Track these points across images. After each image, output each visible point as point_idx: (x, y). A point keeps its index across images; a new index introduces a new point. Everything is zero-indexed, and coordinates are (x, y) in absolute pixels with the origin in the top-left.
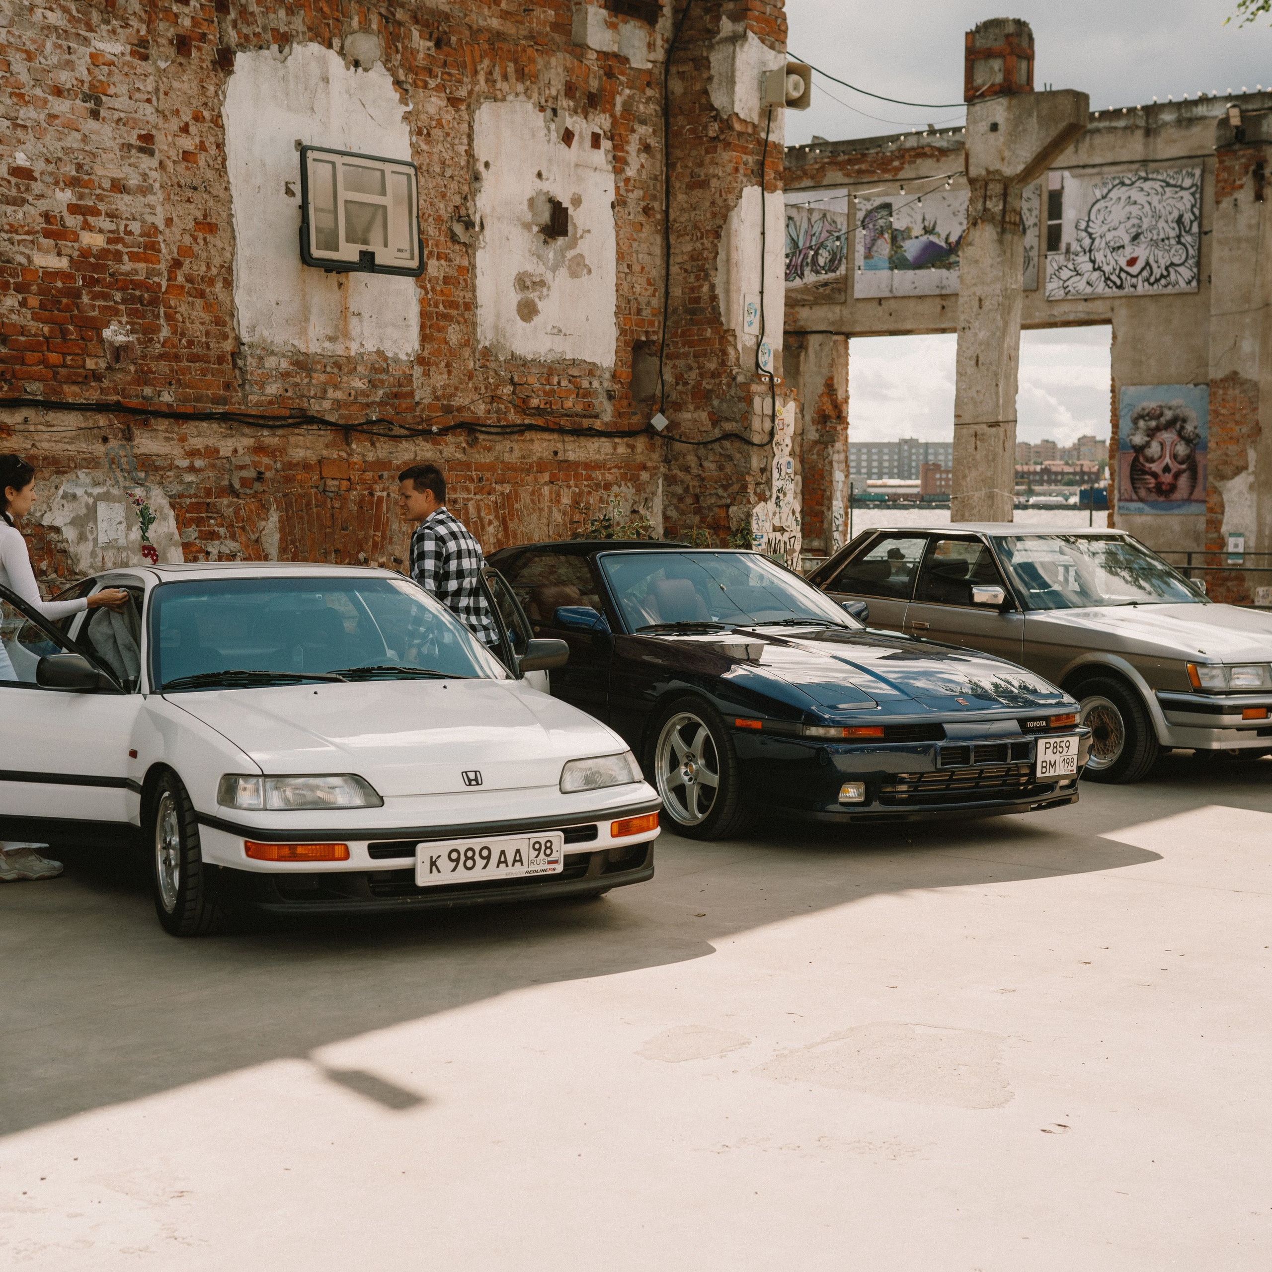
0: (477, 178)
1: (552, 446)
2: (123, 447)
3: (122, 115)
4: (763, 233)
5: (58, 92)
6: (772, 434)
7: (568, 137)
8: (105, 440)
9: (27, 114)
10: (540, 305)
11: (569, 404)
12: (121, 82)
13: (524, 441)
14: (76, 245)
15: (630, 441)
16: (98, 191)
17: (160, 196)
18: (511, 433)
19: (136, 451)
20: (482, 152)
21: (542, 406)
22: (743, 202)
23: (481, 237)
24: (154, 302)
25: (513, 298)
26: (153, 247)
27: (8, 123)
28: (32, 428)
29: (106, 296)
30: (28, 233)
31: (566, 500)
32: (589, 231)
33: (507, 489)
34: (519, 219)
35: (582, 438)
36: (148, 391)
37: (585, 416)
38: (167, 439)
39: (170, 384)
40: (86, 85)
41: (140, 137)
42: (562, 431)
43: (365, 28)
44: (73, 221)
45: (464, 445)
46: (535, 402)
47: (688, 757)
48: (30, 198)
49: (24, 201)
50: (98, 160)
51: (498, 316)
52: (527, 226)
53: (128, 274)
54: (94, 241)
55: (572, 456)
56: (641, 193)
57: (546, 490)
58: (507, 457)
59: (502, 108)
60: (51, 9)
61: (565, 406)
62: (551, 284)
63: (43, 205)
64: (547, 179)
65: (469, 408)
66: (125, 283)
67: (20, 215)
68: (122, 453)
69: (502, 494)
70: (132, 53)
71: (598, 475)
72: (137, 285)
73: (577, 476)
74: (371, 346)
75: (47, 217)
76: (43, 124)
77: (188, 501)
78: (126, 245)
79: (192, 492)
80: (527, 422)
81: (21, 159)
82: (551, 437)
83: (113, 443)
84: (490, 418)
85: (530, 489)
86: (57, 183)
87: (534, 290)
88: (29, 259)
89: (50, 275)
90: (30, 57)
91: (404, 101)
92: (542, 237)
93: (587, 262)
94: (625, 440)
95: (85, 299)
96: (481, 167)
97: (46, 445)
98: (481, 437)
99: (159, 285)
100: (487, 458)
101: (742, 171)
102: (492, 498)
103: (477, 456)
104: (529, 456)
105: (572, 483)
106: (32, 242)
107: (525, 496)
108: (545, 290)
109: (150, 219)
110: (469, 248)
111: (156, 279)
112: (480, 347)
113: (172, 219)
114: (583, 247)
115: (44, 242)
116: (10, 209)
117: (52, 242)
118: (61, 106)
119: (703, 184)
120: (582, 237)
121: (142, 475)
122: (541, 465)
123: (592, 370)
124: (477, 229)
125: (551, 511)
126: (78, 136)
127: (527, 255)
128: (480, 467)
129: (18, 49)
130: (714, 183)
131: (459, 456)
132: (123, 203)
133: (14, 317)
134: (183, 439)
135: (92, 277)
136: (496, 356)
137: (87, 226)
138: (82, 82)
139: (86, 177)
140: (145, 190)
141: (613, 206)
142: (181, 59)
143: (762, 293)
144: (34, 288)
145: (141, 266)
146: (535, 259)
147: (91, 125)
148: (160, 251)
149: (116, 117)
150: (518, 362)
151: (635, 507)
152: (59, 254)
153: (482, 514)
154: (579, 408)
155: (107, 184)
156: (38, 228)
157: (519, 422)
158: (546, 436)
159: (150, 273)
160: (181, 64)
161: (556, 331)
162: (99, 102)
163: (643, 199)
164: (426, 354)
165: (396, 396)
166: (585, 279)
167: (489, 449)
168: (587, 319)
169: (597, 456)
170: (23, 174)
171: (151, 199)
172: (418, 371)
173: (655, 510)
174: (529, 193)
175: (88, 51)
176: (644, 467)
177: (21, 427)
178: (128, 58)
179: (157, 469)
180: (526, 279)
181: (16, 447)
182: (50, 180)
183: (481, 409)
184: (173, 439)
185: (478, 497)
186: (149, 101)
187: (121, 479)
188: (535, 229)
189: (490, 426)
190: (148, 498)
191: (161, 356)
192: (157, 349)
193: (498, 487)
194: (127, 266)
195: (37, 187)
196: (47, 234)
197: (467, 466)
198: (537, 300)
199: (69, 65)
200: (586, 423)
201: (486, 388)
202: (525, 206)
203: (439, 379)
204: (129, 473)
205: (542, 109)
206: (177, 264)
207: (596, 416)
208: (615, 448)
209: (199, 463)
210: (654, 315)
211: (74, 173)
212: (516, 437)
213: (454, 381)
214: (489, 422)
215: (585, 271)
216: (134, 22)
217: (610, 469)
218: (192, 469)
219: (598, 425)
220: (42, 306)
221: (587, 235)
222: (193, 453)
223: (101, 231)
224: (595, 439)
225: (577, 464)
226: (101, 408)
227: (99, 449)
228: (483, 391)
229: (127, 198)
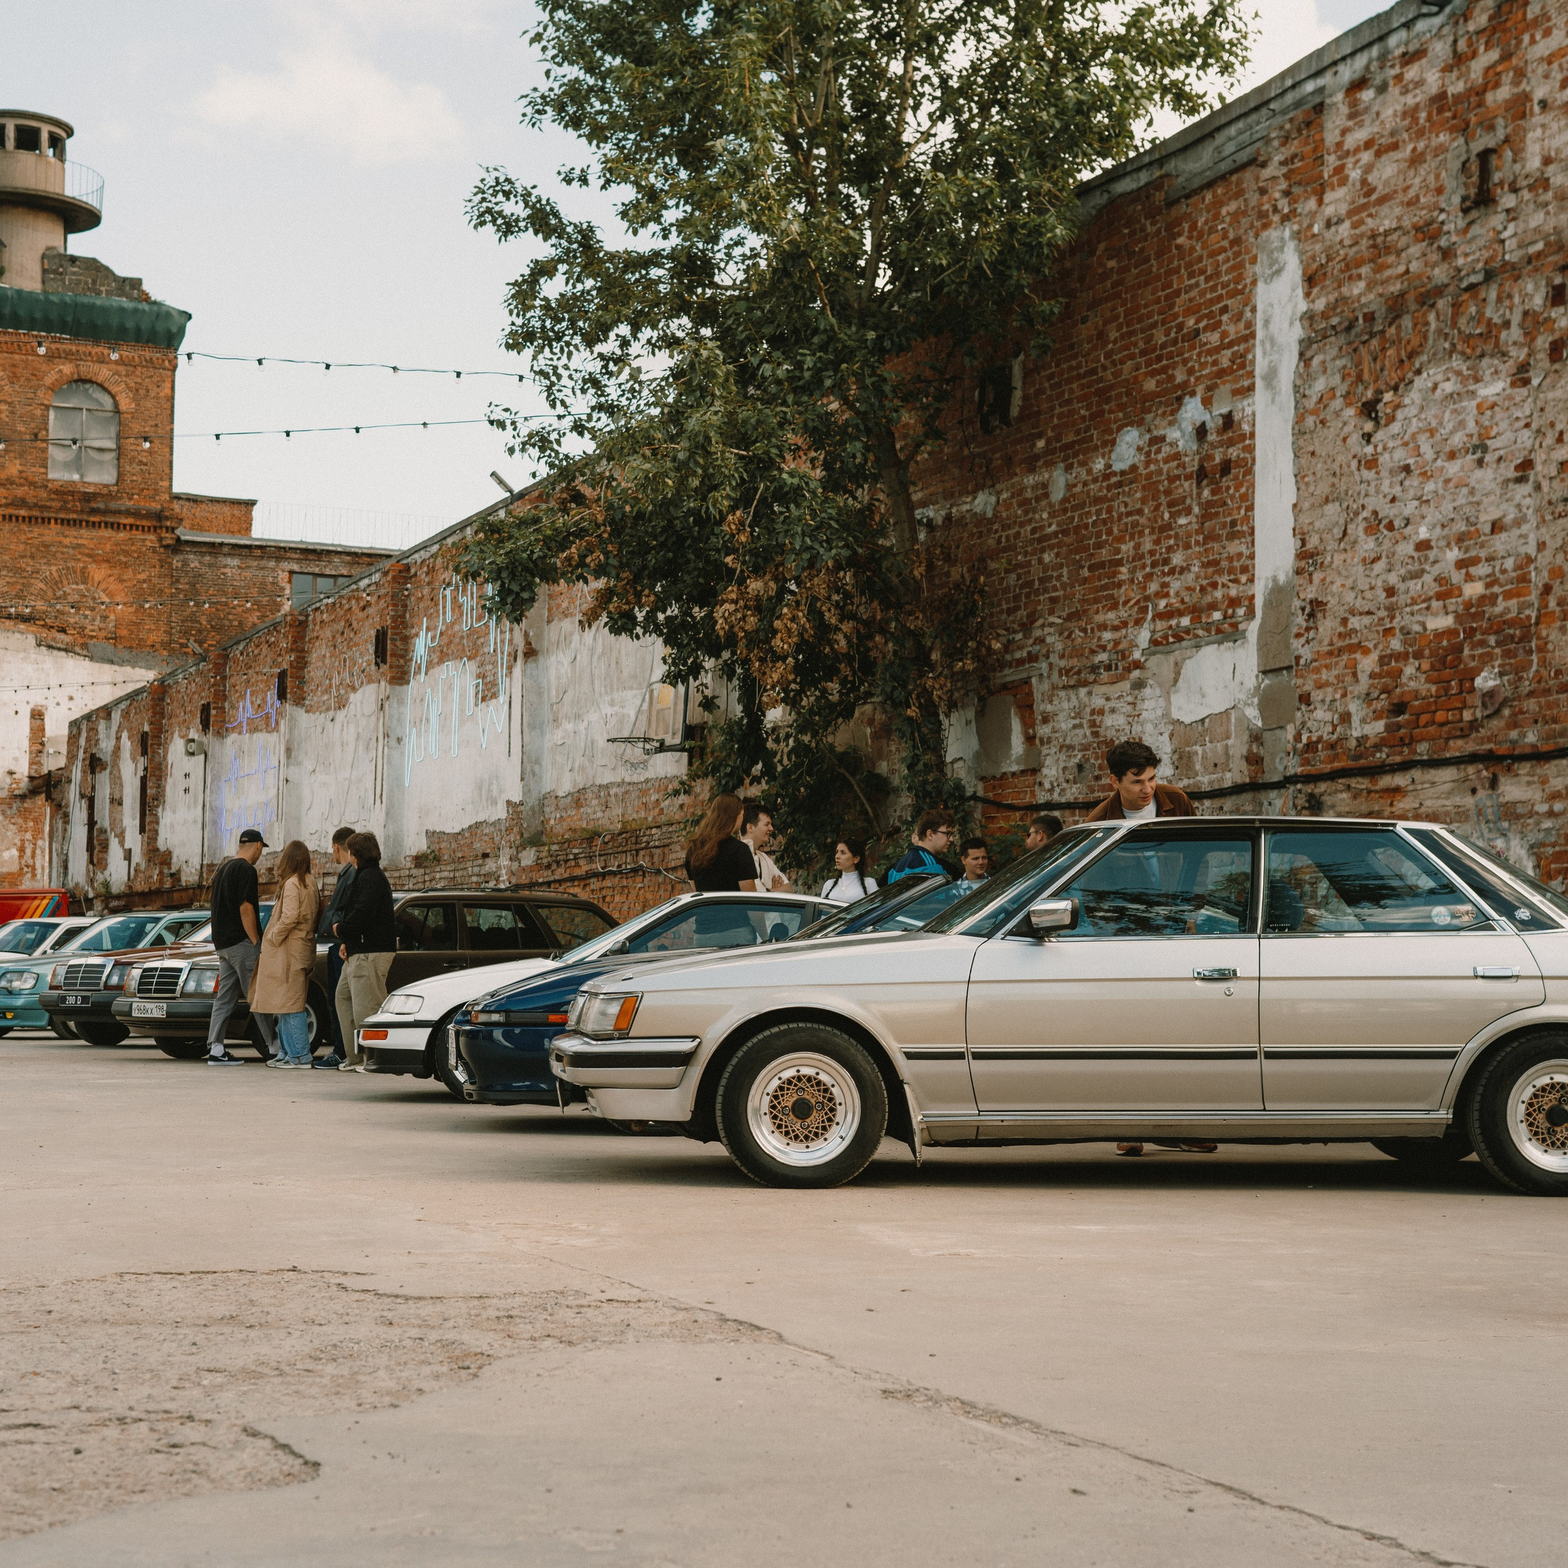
2: (1490, 796)
3: (1502, 452)
5: (1452, 456)
8: (1474, 791)
9: (1430, 486)
12: (1502, 420)
14: (1460, 600)
16: (1483, 538)
17: (1533, 520)
19: (1501, 799)
24: (1526, 638)
26: (1524, 579)
27: (1416, 503)
28: (1419, 787)
29: (1483, 643)
30: (1424, 601)
36: (1514, 734)
38: (1529, 783)
39: (1536, 722)
40: (1475, 438)
41: (1517, 468)
44: (1457, 577)
48: (1427, 568)
49: (1423, 571)
50: (1482, 507)
53: (1501, 615)
54: (1474, 590)
60: (1448, 379)
63: (1436, 570)
66: (1498, 626)
67: (1419, 587)
68: (1489, 803)
70: (1513, 384)
72: (1511, 623)
75: (1439, 580)
76: (1441, 492)
77: (1550, 850)
78: (1501, 586)
79: (1553, 839)
81: (1423, 533)
83: (1482, 793)
86: (1448, 545)
88: (1424, 625)
89: (1439, 635)
90: (1432, 432)
95: (1466, 651)
97: (1428, 803)
99: (1529, 617)
106: (1428, 608)
109: (1523, 550)
111: (1527, 612)
113: (1544, 543)
115: (1436, 604)
116: (1411, 584)
117: (1441, 603)
118: (1453, 468)
121: (1506, 824)
126: (1465, 491)
129: (1425, 431)
132: (1500, 543)
133: (1412, 684)
134: (1544, 781)
135: (1471, 628)
137: (1469, 578)
138: (1471, 436)
139: (1473, 529)
140: (1518, 522)
142: (1557, 366)
144: (1427, 652)
145: (1513, 603)
147: (1479, 473)
148: (1530, 581)
149: (1497, 454)
152: (1447, 613)
155: (1487, 529)
156: (1431, 593)
159: (1521, 609)
160: (1556, 371)
162: (1485, 449)
170: (1423, 546)
171: (1525, 528)
175: (1474, 403)
177: (1411, 788)
178: (1509, 391)
179: (1518, 817)
181: (1408, 807)
182: (1443, 543)
184: (1534, 782)
186: (1527, 425)
187: (1486, 831)
190: (1508, 849)
191: (1531, 694)
192: (1526, 687)
194: (1501, 605)
195: (1432, 555)
196: (1440, 596)
199: (1462, 424)
204: (1495, 823)
206: (1547, 589)
209: (1558, 807)
211: (1464, 528)
216: (1513, 352)
218: (1551, 814)
220: (1433, 668)
222: (1555, 796)
223: (1480, 578)
226: (1473, 758)
227: (1469, 801)
229: (1504, 536)
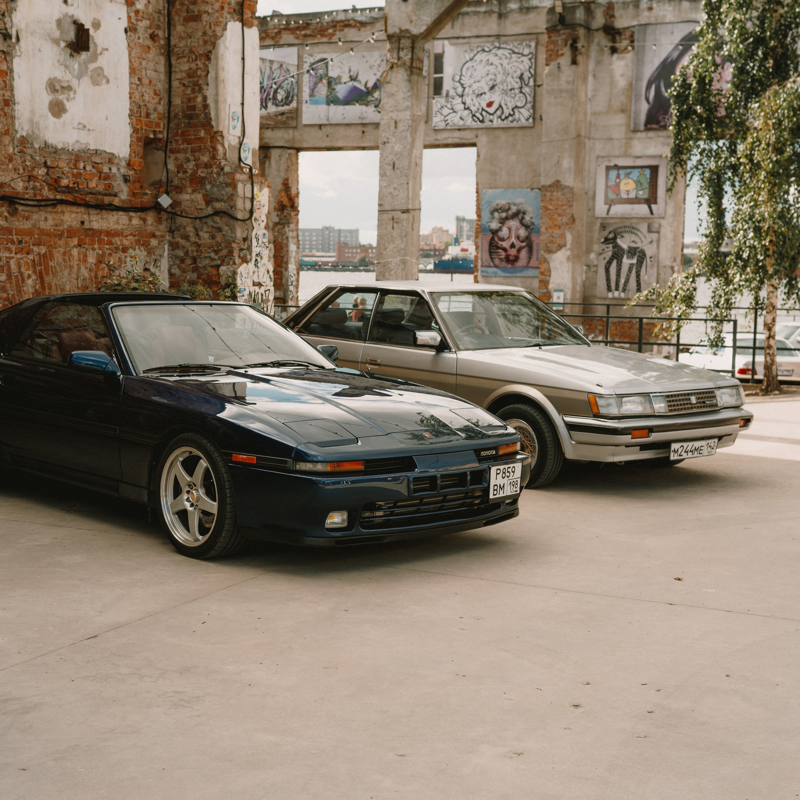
1: (80, 217)
4: (243, 59)
6: (251, 212)
10: (68, 105)
11: (93, 184)
13: (56, 212)
15: (143, 215)
18: (46, 206)
21: (71, 185)
22: (228, 33)
23: (17, 47)
25: (46, 98)
31: (92, 260)
32: (107, 50)
33: (43, 250)
34: (49, 35)
35: (104, 212)
37: (106, 195)
42: (87, 205)
45: (6, 214)
46: (64, 182)
47: (189, 486)
51: (33, 112)
52: (56, 42)
55: (96, 225)
56: (148, 23)
57: (75, 252)
58: (42, 225)
61: (90, 186)
62: (77, 89)
64: (72, 5)
65: (10, 185)
69: (39, 254)
71: (117, 240)
73: (100, 241)
80: (58, 197)
82: (79, 210)
84: (27, 194)
85: (62, 250)
87: (63, 93)
92: (69, 51)
93: (106, 74)
94: (139, 214)
98: (20, 208)
100: (26, 225)
101: (226, 9)
102: (31, 257)
103: (17, 223)
104: (60, 225)
105: (96, 246)
107: (58, 256)
108: (71, 93)
110: (7, 56)
112: (18, 136)
114: (102, 61)
119: (196, 18)
120: (101, 53)
122: (71, 233)
123: (111, 159)
124: (14, 40)
125: (79, 268)
127: (57, 64)
128: (20, 232)
130: (205, 17)
131: (2, 223)
136: (32, 144)
141: (126, 31)
143: (243, 104)
146: (63, 68)
150: (50, 150)
151: (147, 266)
153: (22, 270)
154: (101, 188)
157: (52, 197)
158: (74, 209)
161: (81, 126)
163: (150, 27)
166: (104, 86)
167: (27, 218)
168: (107, 119)
169: (116, 226)
173: (162, 269)
174: (56, 16)
176: (154, 236)
180: (56, 84)
183: (19, 186)
185: (19, 256)
188: (63, 44)
189: (27, 199)
193: (35, 249)
197: (9, 231)
198: (65, 101)
200: (107, 200)
201: (24, 169)
202: (54, 25)
207: (115, 195)
208: (130, 220)
210: (159, 119)
212: (50, 209)
214: (27, 196)
215: (104, 81)
217: (126, 236)
219: (116, 202)
221: (105, 53)
224: (115, 213)
225: (100, 232)
228: (21, 171)
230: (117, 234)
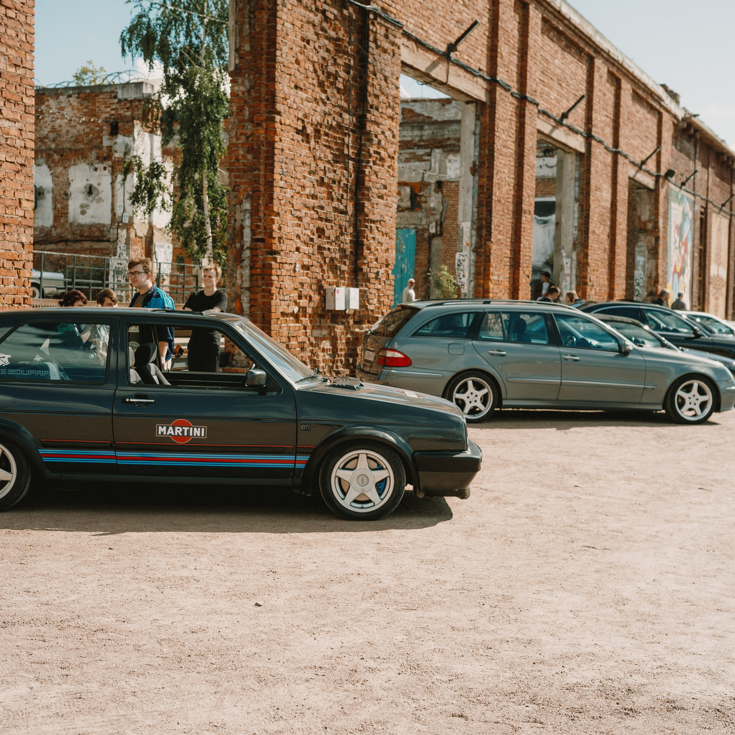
0: (70, 184)
1: (90, 245)
6: (117, 239)
7: (96, 169)
10: (87, 211)
11: (96, 234)
13: (82, 244)
18: (77, 242)
20: (70, 178)
21: (88, 235)
23: (70, 197)
25: (79, 210)
34: (81, 191)
35: (99, 242)
42: (93, 241)
43: (42, 157)
45: (64, 245)
46: (86, 234)
51: (75, 215)
52: (84, 193)
55: (96, 247)
58: (76, 248)
59: (77, 167)
62: (91, 205)
64: (90, 181)
65: (66, 237)
71: (105, 252)
73: (98, 252)
74: (40, 225)
80: (83, 239)
82: (90, 242)
87: (86, 208)
91: (51, 170)
92: (88, 195)
93: (102, 199)
96: (70, 181)
98: (69, 243)
100: (71, 248)
103: (68, 247)
104: (83, 247)
105: (96, 253)
108: (89, 207)
110: (68, 200)
112: (69, 222)
114: (101, 195)
120: (100, 193)
122: (86, 249)
123: (104, 225)
124: (69, 195)
125: (90, 260)
127: (83, 199)
128: (69, 250)
131: (63, 248)
136: (74, 224)
141: (111, 184)
143: (124, 201)
146: (86, 200)
150: (80, 225)
153: (70, 261)
154: (99, 235)
157: (80, 239)
158: (88, 242)
161: (92, 217)
164: (55, 225)
165: (47, 235)
166: (101, 203)
167: (71, 246)
168: (102, 213)
169: (105, 247)
172: (53, 229)
174: (84, 185)
180: (83, 205)
183: (70, 237)
185: (69, 257)
188: (86, 193)
189: (72, 240)
197: (65, 250)
200: (101, 238)
201: (72, 232)
202: (83, 188)
203: (59, 230)
205: (88, 164)
212: (79, 243)
213: (63, 230)
215: (102, 201)
217: (109, 250)
219: (105, 239)
224: (104, 242)
225: (98, 249)
230: (105, 249)
